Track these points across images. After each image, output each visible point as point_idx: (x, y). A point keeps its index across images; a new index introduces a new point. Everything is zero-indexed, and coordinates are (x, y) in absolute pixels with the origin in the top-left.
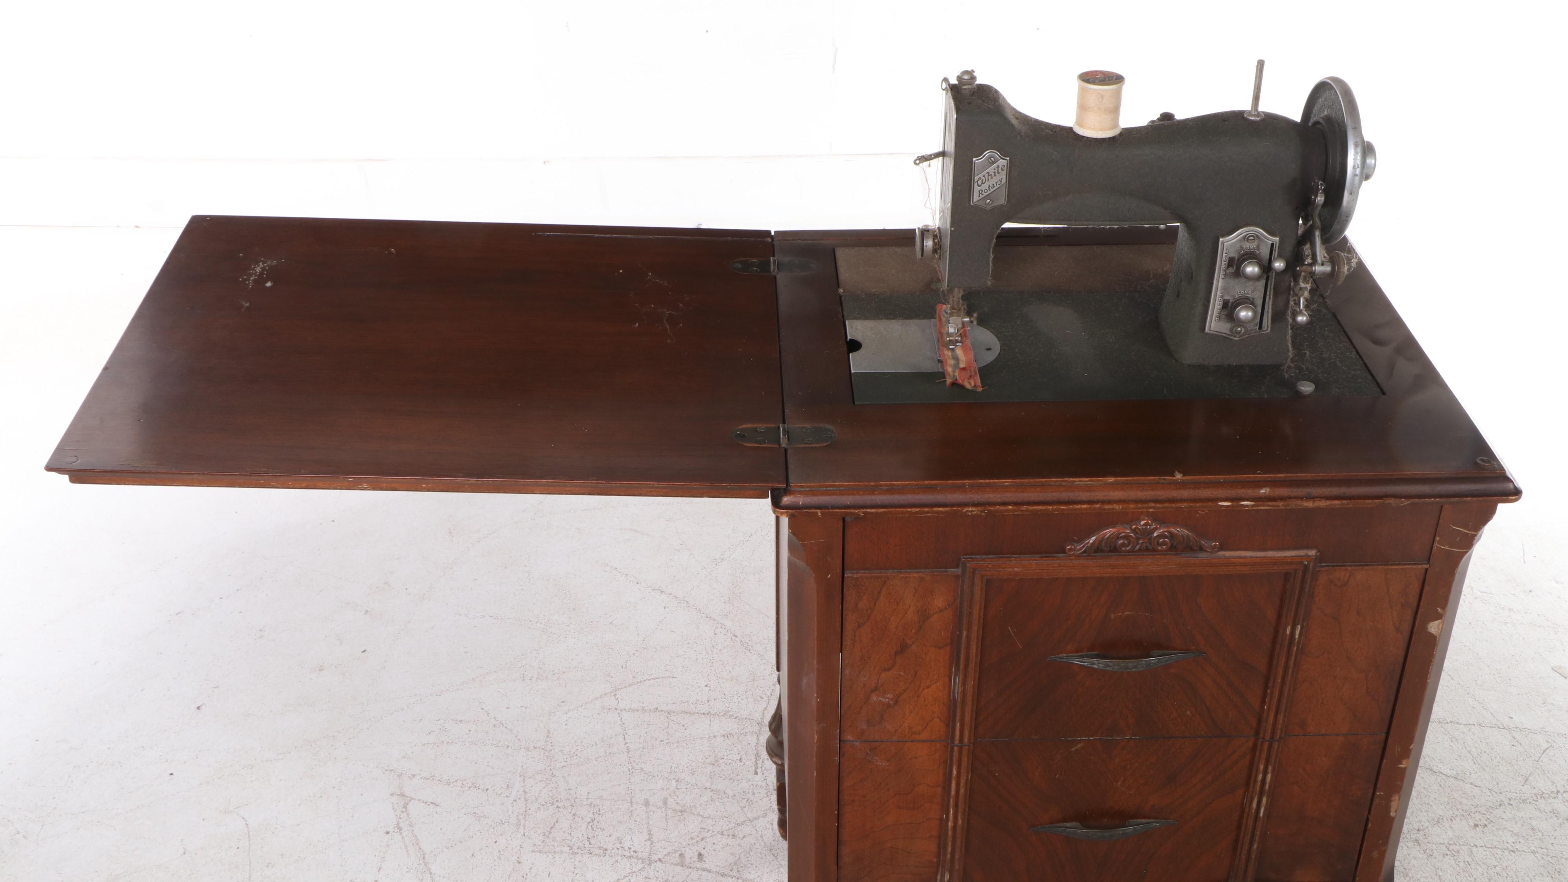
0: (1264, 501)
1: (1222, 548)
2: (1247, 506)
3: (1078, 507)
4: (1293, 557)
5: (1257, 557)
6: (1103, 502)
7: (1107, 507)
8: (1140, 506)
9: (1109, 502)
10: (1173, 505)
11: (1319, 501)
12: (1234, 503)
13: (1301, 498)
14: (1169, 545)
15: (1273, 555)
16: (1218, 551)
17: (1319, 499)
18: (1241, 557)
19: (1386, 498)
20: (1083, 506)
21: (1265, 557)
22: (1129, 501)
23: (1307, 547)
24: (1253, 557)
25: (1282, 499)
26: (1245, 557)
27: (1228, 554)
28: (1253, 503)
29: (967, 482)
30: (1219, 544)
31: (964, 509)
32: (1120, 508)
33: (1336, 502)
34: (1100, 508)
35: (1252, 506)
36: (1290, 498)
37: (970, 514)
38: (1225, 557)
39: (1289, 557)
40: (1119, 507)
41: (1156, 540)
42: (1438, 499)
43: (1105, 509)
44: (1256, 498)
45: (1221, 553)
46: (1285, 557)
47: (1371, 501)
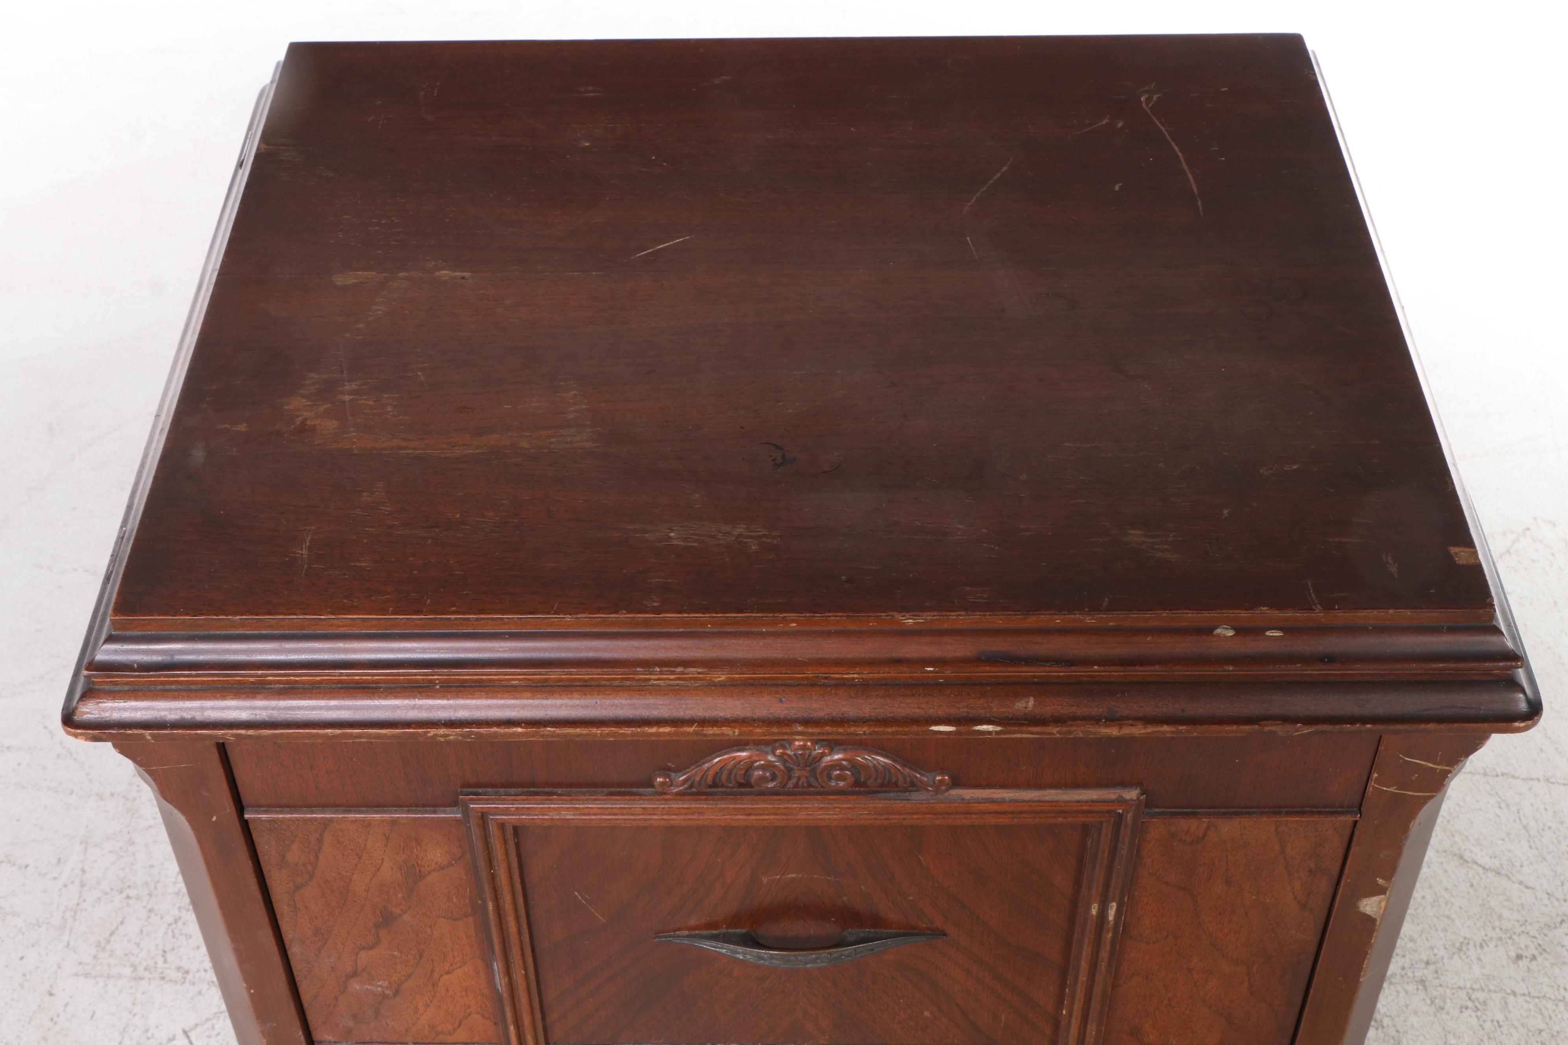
0: (1023, 725)
1: (956, 783)
2: (989, 733)
3: (654, 730)
4: (1093, 801)
5: (1023, 801)
6: (704, 722)
7: (710, 731)
8: (775, 729)
9: (715, 722)
10: (841, 730)
11: (1132, 725)
12: (962, 728)
13: (1096, 720)
14: (851, 780)
15: (1056, 798)
16: (947, 790)
17: (1131, 722)
18: (992, 801)
19: (1265, 722)
20: (662, 730)
21: (1039, 801)
22: (754, 720)
23: (1123, 784)
24: (1016, 801)
25: (1058, 720)
26: (1002, 801)
27: (969, 794)
28: (999, 729)
30: (949, 777)
31: (429, 732)
32: (737, 733)
33: (1166, 728)
34: (696, 733)
35: (997, 733)
36: (1075, 718)
37: (442, 739)
38: (963, 799)
39: (1087, 802)
40: (734, 732)
41: (825, 773)
42: (1369, 726)
43: (705, 735)
44: (1007, 718)
45: (955, 792)
46: (1078, 802)
47: (1235, 727)
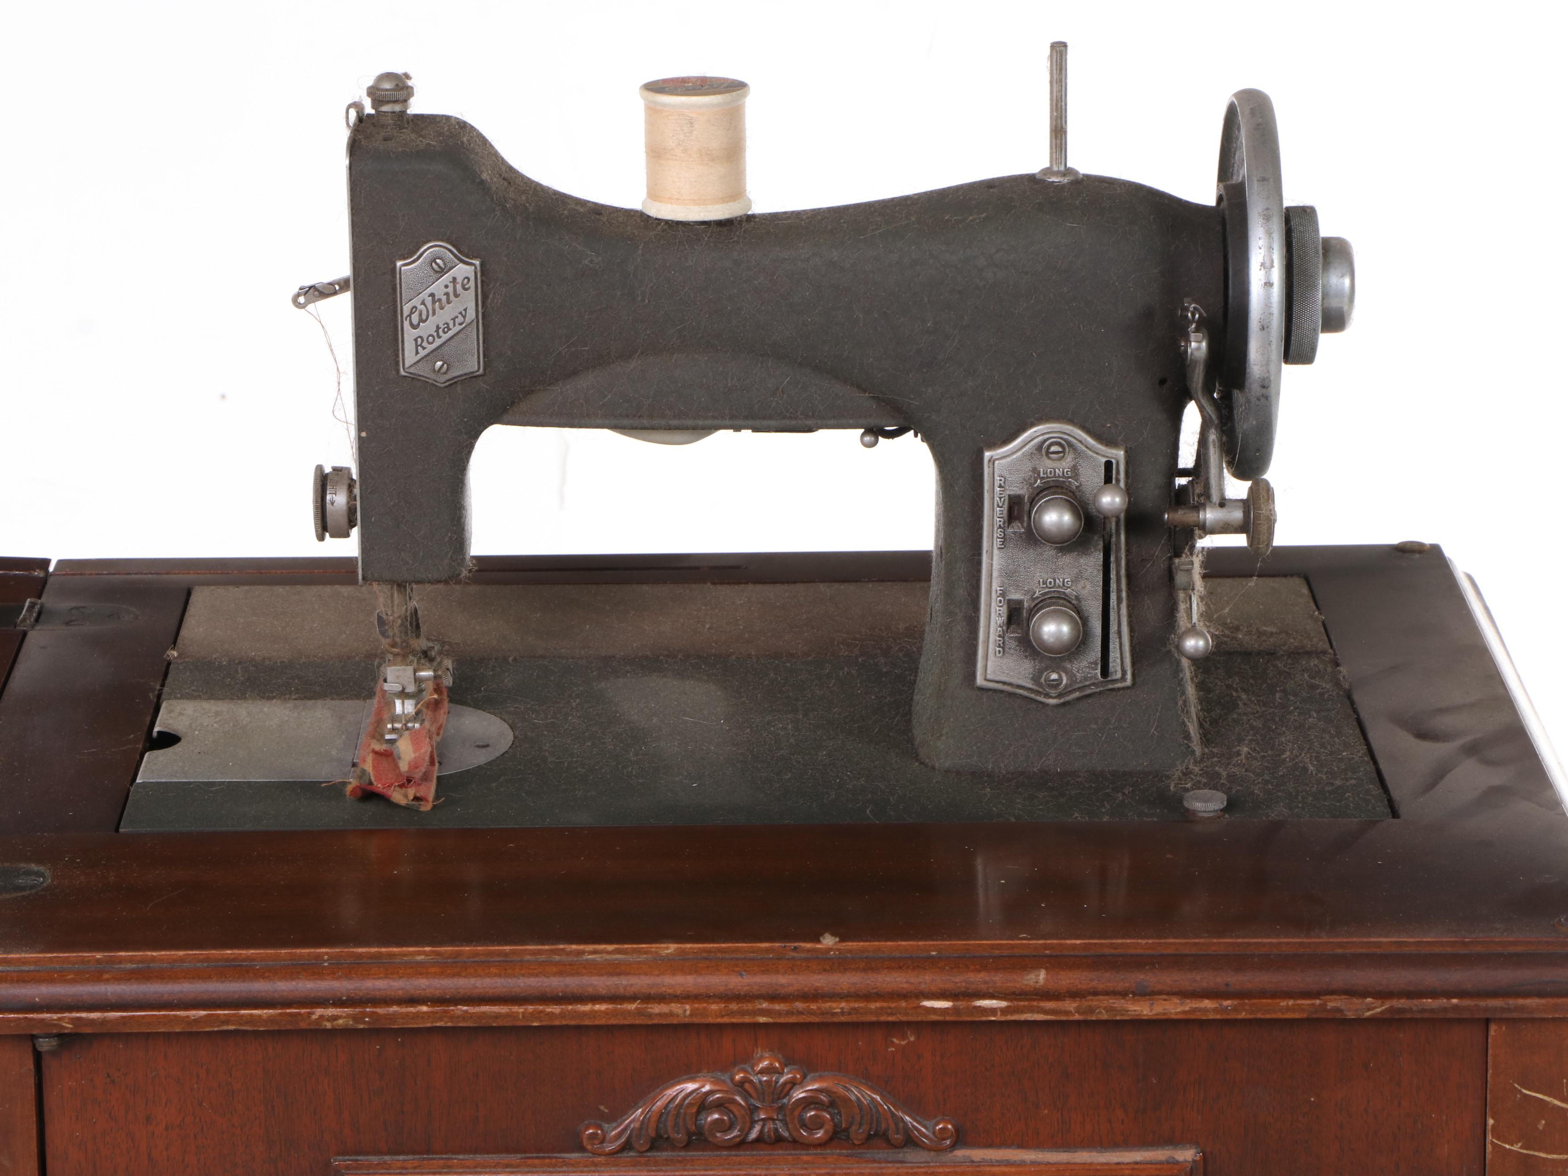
0: (1034, 1000)
1: (960, 1139)
2: (993, 1011)
3: (587, 1008)
4: (1136, 1163)
5: (1048, 1164)
6: (648, 998)
7: (657, 1009)
8: (734, 1006)
9: (661, 998)
10: (813, 1006)
11: (1165, 1000)
12: (959, 1003)
13: (1123, 994)
14: (829, 1126)
15: (1089, 1161)
16: (953, 1147)
17: (1164, 997)
18: (1009, 1163)
19: (1328, 997)
20: (597, 1007)
21: (1068, 1163)
22: (709, 997)
23: (1172, 1141)
24: (1039, 1164)
25: (1074, 994)
27: (978, 1154)
28: (1003, 1004)
29: (327, 953)
30: (953, 1126)
31: (313, 1013)
32: (688, 1013)
33: (1207, 1004)
34: (639, 1013)
35: (1004, 1011)
36: (1095, 993)
37: (328, 1025)
38: (973, 1162)
39: (1128, 1164)
40: (685, 1011)
41: (796, 1113)
42: (1455, 1001)
43: (650, 1016)
44: (1014, 993)
45: (961, 1153)
46: (1118, 1164)
47: (1291, 1002)
